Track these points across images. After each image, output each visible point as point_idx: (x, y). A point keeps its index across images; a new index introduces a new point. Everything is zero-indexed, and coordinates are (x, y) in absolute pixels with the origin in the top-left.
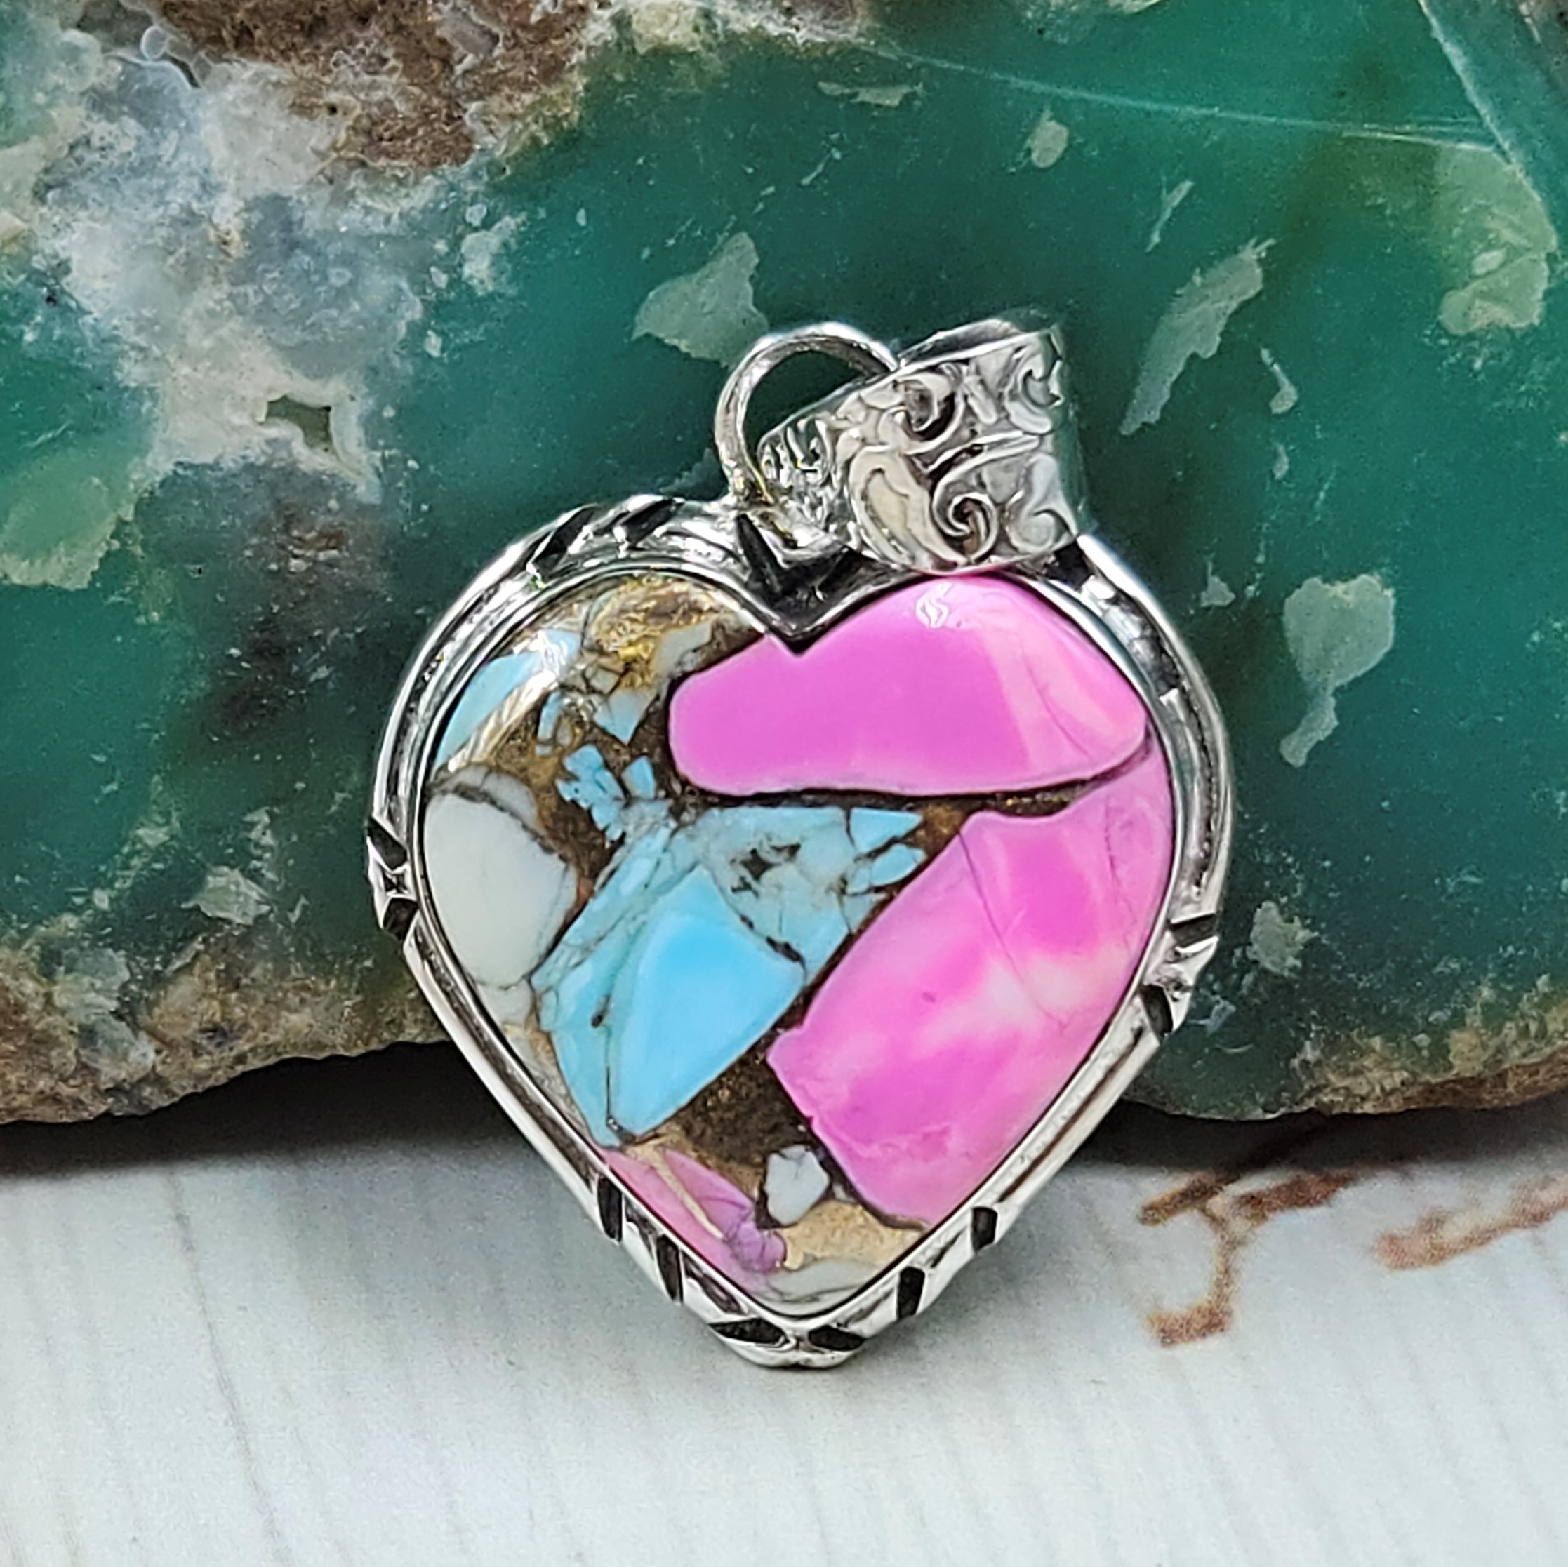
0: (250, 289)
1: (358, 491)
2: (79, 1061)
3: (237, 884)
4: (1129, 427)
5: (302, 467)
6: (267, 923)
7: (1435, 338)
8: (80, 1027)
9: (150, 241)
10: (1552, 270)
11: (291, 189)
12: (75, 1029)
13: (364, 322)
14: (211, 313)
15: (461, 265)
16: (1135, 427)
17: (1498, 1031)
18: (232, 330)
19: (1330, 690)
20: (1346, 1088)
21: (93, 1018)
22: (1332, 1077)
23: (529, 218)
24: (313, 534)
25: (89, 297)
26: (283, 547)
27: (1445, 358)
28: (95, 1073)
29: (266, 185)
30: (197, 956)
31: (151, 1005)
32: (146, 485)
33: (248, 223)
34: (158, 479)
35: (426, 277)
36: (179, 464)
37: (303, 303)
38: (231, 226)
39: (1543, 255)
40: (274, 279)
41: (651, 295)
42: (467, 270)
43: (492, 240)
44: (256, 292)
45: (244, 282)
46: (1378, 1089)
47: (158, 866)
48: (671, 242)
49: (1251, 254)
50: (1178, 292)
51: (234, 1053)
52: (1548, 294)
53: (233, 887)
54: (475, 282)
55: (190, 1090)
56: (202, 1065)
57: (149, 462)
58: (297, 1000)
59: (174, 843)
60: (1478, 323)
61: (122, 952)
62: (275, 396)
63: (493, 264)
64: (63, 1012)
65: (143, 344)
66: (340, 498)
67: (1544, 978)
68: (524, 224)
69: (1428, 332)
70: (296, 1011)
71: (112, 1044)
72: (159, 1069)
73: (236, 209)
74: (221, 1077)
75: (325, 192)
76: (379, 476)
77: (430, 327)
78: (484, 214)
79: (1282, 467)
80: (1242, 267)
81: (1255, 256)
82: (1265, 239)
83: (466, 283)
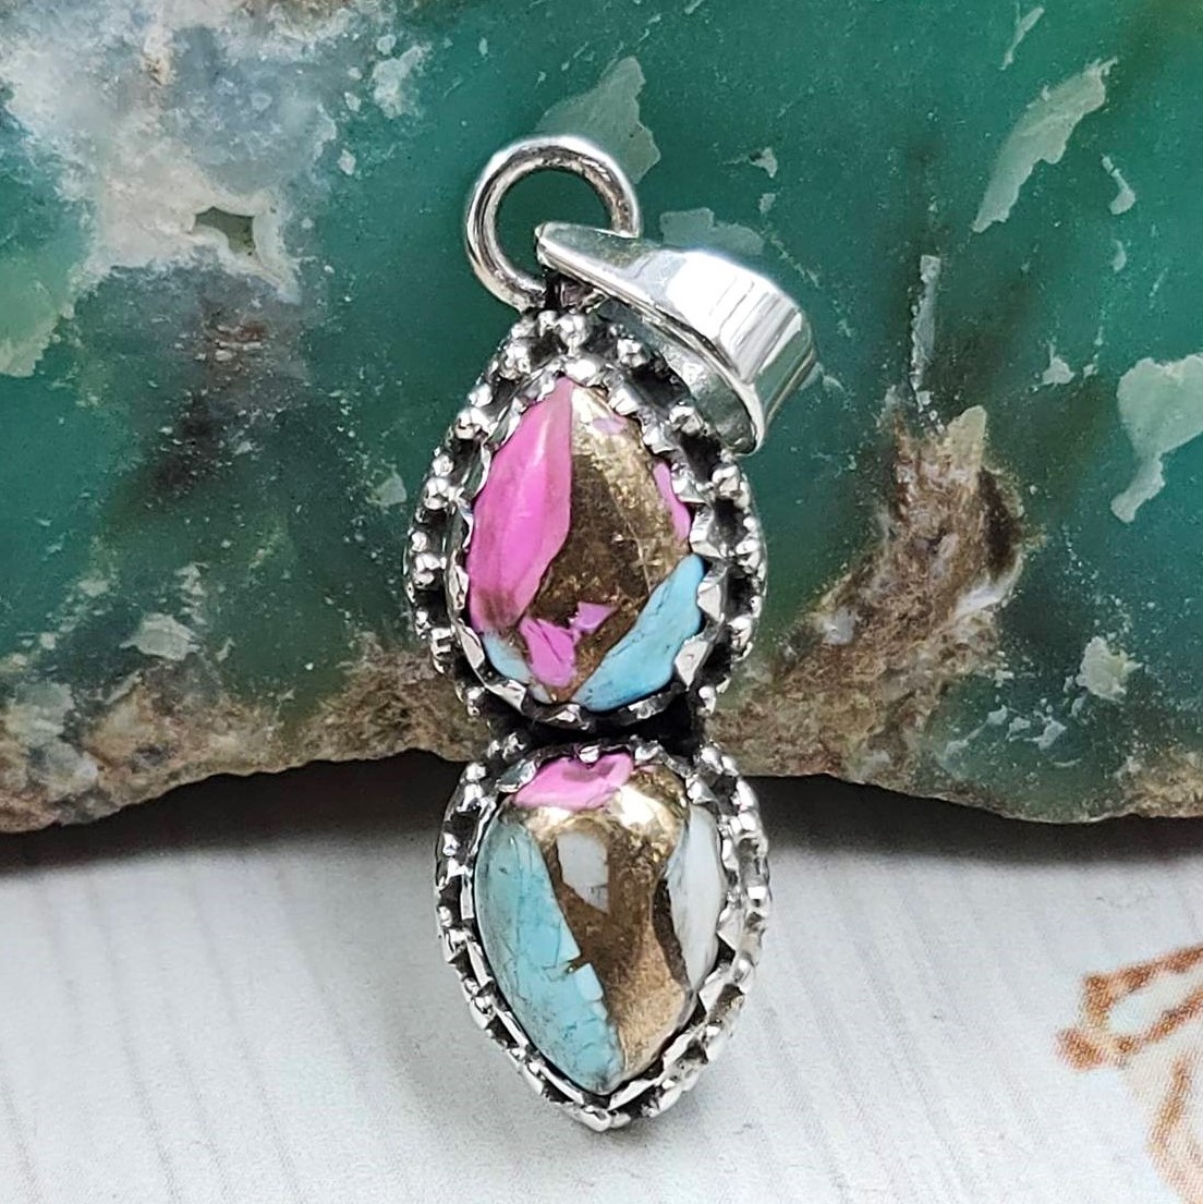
0: (178, 112)
1: (280, 291)
2: (30, 778)
3: (170, 628)
4: (980, 225)
5: (228, 271)
6: (197, 659)
8: (30, 749)
9: (87, 69)
11: (215, 21)
12: (28, 753)
13: (284, 142)
14: (143, 134)
15: (372, 89)
16: (986, 225)
18: (162, 151)
19: (1159, 454)
20: (1163, 797)
21: (42, 742)
22: (1151, 787)
23: (435, 47)
24: (238, 329)
25: (30, 120)
26: (209, 340)
28: (44, 788)
29: (191, 17)
30: (135, 686)
31: (93, 729)
32: (84, 287)
33: (176, 52)
34: (96, 282)
35: (340, 102)
36: (115, 268)
37: (227, 126)
38: (161, 55)
40: (201, 104)
41: (547, 113)
42: (378, 95)
43: (401, 67)
44: (184, 116)
45: (173, 106)
46: (1192, 798)
47: (97, 613)
48: (565, 67)
49: (1096, 71)
50: (1029, 106)
51: (168, 771)
53: (166, 630)
54: (384, 106)
55: (128, 802)
56: (140, 781)
57: (88, 266)
58: (225, 724)
59: (112, 594)
61: (67, 685)
62: (204, 208)
63: (404, 87)
64: (16, 737)
65: (80, 162)
66: (263, 298)
68: (431, 53)
70: (225, 734)
71: (59, 764)
72: (102, 784)
73: (164, 40)
74: (158, 791)
75: (247, 24)
76: (298, 278)
77: (343, 147)
78: (394, 43)
79: (1120, 261)
80: (1088, 83)
81: (1099, 74)
82: (1110, 58)
83: (377, 107)
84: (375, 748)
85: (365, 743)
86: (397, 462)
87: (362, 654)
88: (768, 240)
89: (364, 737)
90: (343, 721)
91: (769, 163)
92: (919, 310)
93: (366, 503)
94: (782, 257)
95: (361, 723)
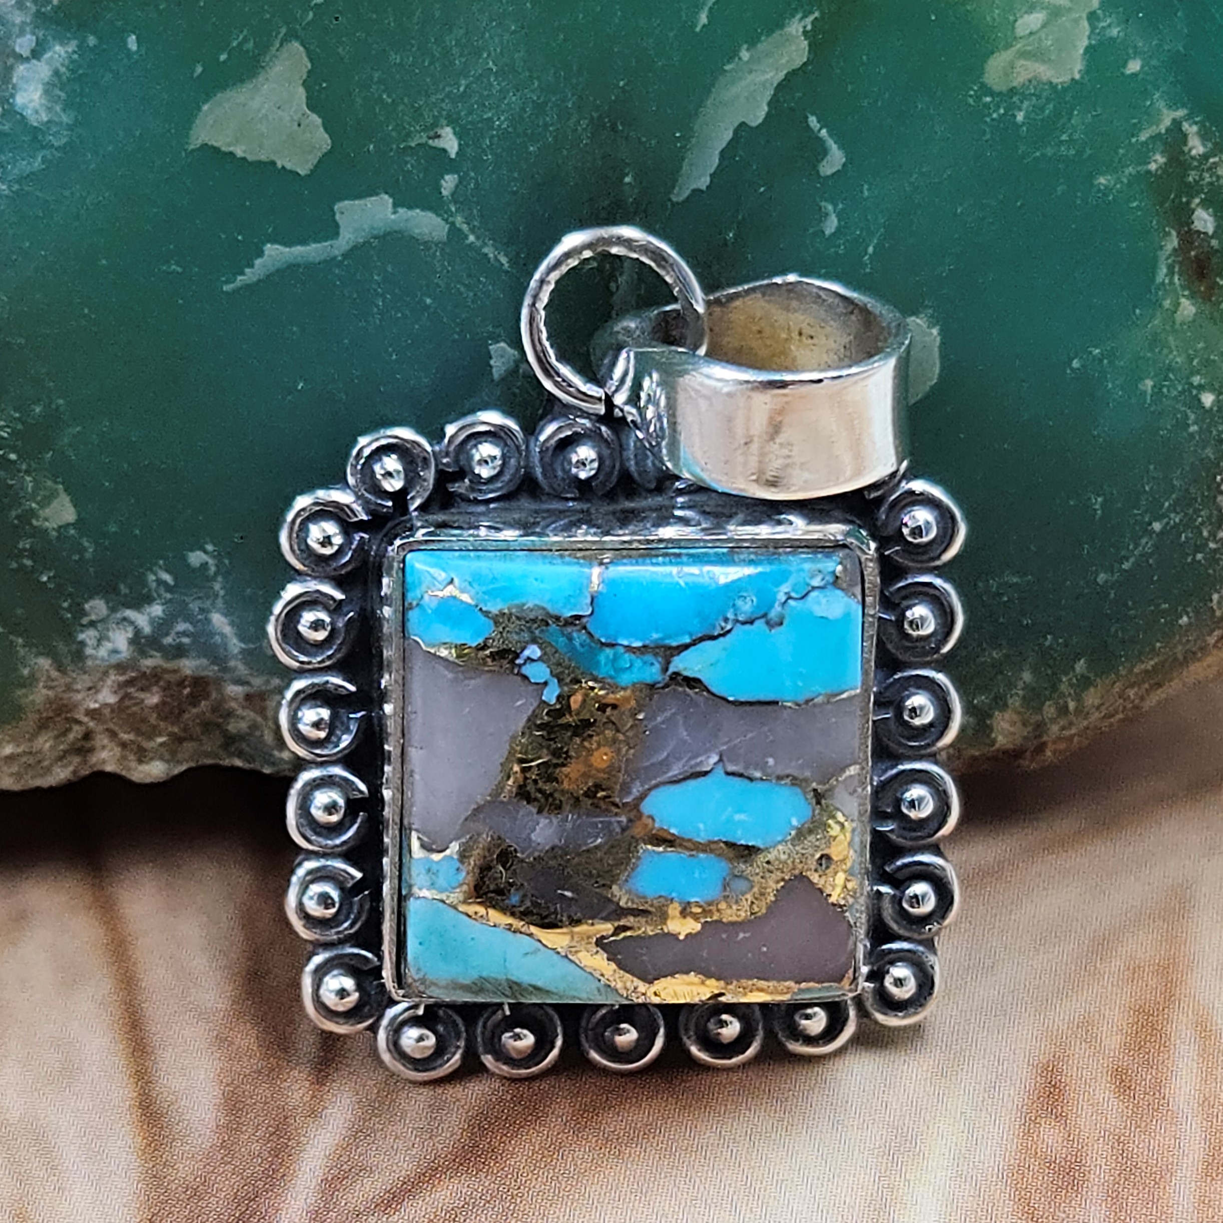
4: (680, 194)
7: (978, 98)
10: (1093, 28)
15: (13, 96)
16: (687, 193)
17: (1039, 710)
23: (78, 47)
27: (990, 115)
39: (1084, 15)
41: (205, 107)
42: (20, 100)
43: (42, 70)
48: (223, 57)
49: (796, 27)
50: (728, 67)
52: (1089, 50)
54: (28, 113)
60: (1020, 78)
63: (46, 92)
67: (1082, 661)
68: (75, 52)
69: (972, 93)
78: (34, 44)
79: (831, 224)
80: (789, 39)
81: (801, 30)
82: (811, 12)
83: (21, 115)
84: (58, 774)
85: (48, 770)
86: (63, 483)
87: (37, 680)
88: (453, 224)
89: (46, 763)
90: (20, 750)
91: (450, 142)
92: (618, 287)
93: (31, 524)
94: (468, 242)
95: (40, 752)
